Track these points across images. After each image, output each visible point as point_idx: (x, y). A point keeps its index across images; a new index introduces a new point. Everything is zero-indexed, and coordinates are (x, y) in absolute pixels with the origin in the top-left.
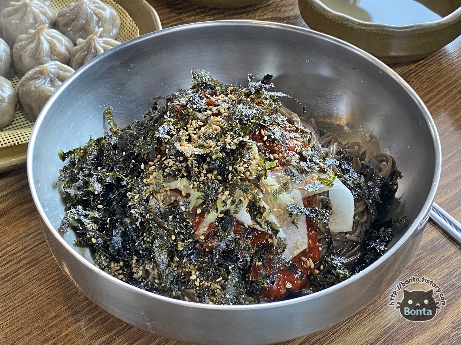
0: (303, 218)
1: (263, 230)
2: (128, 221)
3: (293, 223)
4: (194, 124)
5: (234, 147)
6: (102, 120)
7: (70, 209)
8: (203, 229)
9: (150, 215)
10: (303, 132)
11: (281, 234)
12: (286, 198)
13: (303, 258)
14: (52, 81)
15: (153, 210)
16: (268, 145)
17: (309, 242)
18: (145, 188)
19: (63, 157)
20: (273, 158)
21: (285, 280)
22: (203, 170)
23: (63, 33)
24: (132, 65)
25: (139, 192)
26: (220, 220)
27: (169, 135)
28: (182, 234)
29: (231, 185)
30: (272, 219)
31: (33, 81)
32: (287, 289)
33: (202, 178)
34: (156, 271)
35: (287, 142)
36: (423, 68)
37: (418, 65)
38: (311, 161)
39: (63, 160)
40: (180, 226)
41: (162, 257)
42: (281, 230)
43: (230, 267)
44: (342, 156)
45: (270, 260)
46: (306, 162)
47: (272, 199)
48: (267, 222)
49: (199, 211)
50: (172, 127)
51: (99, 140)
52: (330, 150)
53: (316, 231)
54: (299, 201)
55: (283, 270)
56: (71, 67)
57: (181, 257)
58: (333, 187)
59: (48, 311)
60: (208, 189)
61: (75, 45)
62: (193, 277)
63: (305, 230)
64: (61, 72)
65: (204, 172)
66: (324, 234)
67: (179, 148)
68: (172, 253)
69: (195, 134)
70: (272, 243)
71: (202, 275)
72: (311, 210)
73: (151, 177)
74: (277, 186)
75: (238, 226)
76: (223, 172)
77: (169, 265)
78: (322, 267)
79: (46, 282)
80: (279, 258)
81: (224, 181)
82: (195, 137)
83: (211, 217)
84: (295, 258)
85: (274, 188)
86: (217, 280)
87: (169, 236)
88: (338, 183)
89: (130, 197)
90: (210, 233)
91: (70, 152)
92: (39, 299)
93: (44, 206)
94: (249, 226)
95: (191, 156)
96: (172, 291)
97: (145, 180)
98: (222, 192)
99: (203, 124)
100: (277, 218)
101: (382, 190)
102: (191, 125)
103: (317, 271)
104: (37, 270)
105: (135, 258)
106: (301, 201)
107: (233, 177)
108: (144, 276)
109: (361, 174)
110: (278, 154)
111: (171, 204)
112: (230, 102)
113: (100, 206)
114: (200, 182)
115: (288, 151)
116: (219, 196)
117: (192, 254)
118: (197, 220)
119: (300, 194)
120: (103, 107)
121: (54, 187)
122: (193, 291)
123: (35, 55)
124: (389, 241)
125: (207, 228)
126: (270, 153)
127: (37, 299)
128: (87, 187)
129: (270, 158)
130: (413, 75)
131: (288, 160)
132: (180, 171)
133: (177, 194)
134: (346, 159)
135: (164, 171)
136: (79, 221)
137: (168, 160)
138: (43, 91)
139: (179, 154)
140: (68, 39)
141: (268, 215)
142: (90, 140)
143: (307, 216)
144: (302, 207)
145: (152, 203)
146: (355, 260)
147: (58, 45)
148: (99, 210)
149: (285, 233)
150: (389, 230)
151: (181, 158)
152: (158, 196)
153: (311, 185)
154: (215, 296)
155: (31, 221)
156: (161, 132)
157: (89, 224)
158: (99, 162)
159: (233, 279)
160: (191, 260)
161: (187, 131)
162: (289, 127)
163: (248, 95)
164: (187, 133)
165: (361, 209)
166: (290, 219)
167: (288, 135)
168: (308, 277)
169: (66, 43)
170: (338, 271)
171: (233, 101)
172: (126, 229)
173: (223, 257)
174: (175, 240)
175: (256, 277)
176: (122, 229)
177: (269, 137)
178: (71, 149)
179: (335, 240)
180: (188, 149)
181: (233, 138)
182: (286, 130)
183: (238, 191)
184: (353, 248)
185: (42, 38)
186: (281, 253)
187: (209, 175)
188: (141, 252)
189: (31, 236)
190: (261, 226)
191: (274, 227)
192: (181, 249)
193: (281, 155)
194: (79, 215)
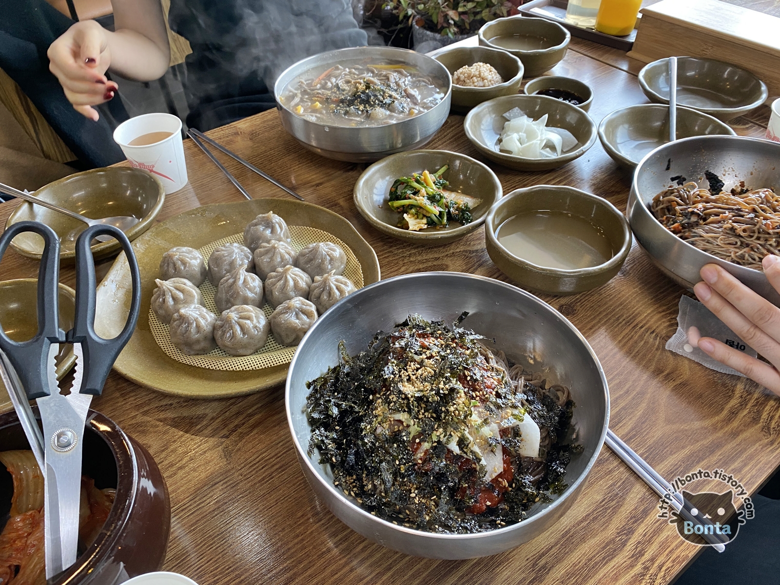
0: (500, 447)
1: (468, 458)
2: (360, 443)
3: (492, 451)
4: (412, 366)
5: (447, 392)
6: (337, 351)
7: (314, 431)
8: (420, 454)
9: (379, 443)
10: (497, 371)
11: (483, 462)
12: (486, 431)
13: (500, 479)
14: (297, 314)
15: (381, 437)
16: (471, 384)
17: (504, 466)
18: (375, 419)
19: (309, 387)
20: (475, 396)
21: (486, 498)
22: (421, 409)
23: (304, 270)
24: (360, 307)
25: (370, 423)
26: (434, 448)
27: (393, 374)
28: (404, 459)
29: (444, 423)
30: (476, 449)
31: (283, 315)
32: (487, 506)
33: (420, 416)
34: (383, 486)
35: (485, 380)
36: (587, 298)
37: (583, 295)
38: (505, 397)
39: (309, 389)
40: (402, 453)
41: (388, 477)
42: (483, 458)
43: (442, 488)
44: (528, 388)
45: (474, 483)
46: (502, 399)
47: (476, 432)
48: (471, 451)
49: (417, 441)
50: (395, 368)
51: (335, 368)
52: (518, 383)
53: (509, 456)
54: (496, 433)
55: (484, 490)
56: (311, 301)
57: (403, 478)
58: (524, 422)
59: (296, 511)
60: (426, 426)
61: (313, 281)
62: (413, 495)
63: (501, 457)
64: (304, 306)
65: (423, 411)
66: (515, 457)
67: (402, 389)
68: (396, 474)
69: (413, 375)
70: (475, 468)
71: (419, 493)
72: (506, 441)
73: (379, 409)
74: (480, 421)
75: (448, 453)
76: (437, 411)
77: (393, 485)
78: (514, 485)
79: (294, 485)
80: (481, 481)
81: (438, 419)
82: (413, 377)
83: (426, 446)
84: (493, 479)
85: (477, 423)
86: (432, 498)
87: (394, 460)
88: (527, 418)
89: (363, 427)
90: (426, 459)
91: (314, 381)
92: (289, 500)
93: (297, 434)
94: (457, 454)
95: (412, 397)
96: (396, 505)
97: (374, 412)
98: (437, 428)
99: (419, 366)
100: (479, 447)
101: (560, 417)
102: (410, 366)
103: (510, 489)
104: (286, 475)
105: (365, 472)
106: (498, 433)
107: (445, 416)
108: (373, 489)
109: (544, 405)
110: (479, 392)
111: (394, 432)
112: (439, 346)
113: (337, 428)
114: (419, 419)
115: (486, 389)
116: (435, 432)
117: (412, 474)
118: (415, 447)
119: (497, 427)
120: (338, 341)
121: (303, 412)
122: (413, 506)
123: (283, 290)
124: (567, 464)
125: (423, 454)
126: (473, 391)
127: (287, 500)
128: (328, 411)
129: (472, 395)
130: (579, 304)
131: (487, 398)
132: (403, 407)
133: (399, 424)
134: (531, 391)
135: (389, 405)
136: (322, 441)
137: (393, 396)
138: (290, 323)
139: (400, 392)
140: (306, 275)
141: (473, 446)
142: (329, 370)
143: (503, 446)
144: (499, 439)
145: (379, 431)
146: (540, 478)
147: (300, 282)
148: (336, 431)
149: (485, 460)
150: (567, 454)
151: (403, 396)
152: (384, 425)
153: (506, 421)
154: (431, 512)
155: (280, 431)
156: (387, 372)
157: (330, 444)
158: (336, 388)
159: (445, 497)
160: (410, 479)
161: (407, 372)
162: (487, 367)
163: (453, 340)
164: (407, 374)
165: (544, 435)
166: (489, 449)
167: (486, 374)
168: (503, 494)
169: (307, 279)
170: (527, 489)
171: (442, 345)
172: (358, 450)
173: (436, 479)
174: (399, 465)
175: (463, 497)
176: (355, 449)
177: (471, 377)
178: (315, 378)
179: (524, 461)
180: (408, 389)
181: (445, 384)
182: (484, 369)
183: (450, 429)
184: (538, 468)
185: (288, 277)
186: (483, 477)
187: (426, 414)
188: (370, 468)
189: (281, 444)
190: (467, 454)
191: (477, 456)
192: (403, 472)
193: (481, 392)
194: (322, 436)
